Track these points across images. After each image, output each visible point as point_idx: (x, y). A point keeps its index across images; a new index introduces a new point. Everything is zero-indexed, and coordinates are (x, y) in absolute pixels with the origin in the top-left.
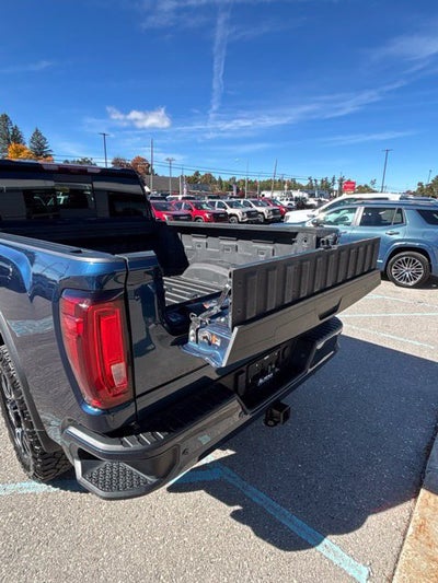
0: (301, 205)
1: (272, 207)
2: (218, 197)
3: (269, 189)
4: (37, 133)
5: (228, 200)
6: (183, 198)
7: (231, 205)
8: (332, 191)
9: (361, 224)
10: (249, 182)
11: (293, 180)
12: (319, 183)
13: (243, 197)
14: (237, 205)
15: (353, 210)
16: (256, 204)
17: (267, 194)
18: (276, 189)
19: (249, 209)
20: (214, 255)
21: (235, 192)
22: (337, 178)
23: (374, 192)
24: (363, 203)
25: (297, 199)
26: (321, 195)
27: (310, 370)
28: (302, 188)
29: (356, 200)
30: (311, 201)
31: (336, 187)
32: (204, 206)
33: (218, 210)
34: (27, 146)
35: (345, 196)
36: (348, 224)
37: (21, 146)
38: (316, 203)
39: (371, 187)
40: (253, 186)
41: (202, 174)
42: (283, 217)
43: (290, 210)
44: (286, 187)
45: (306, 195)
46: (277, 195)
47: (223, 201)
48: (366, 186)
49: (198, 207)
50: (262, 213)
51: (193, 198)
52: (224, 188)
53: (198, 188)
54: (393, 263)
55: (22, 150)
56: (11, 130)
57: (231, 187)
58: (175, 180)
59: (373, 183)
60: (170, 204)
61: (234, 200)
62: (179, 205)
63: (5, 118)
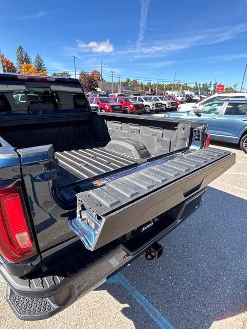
0: (190, 100)
1: (171, 101)
2: (139, 95)
3: (170, 89)
4: (38, 57)
5: (145, 96)
6: (118, 95)
7: (146, 99)
8: (209, 91)
9: (226, 113)
10: (159, 85)
11: (186, 84)
12: (201, 86)
13: (154, 94)
14: (150, 99)
15: (221, 104)
16: (161, 99)
17: (169, 93)
18: (175, 89)
19: (157, 102)
20: (125, 135)
21: (150, 91)
22: (213, 83)
23: (236, 92)
24: (228, 100)
25: (187, 96)
26: (202, 94)
27: (179, 221)
28: (191, 89)
29: (223, 97)
30: (196, 97)
31: (212, 89)
32: (130, 100)
33: (138, 103)
34: (33, 65)
35: (216, 95)
36: (217, 113)
37: (29, 65)
38: (199, 99)
39: (234, 89)
40: (161, 87)
41: (131, 80)
42: (177, 107)
43: (182, 103)
44: (181, 88)
45: (193, 93)
46: (175, 93)
47: (142, 97)
48: (231, 88)
49: (127, 101)
50: (165, 105)
51: (124, 95)
52: (144, 89)
53: (128, 89)
54: (244, 139)
55: (30, 67)
56: (24, 56)
57: (148, 88)
58: (115, 84)
59: (235, 86)
60: (110, 99)
61: (148, 96)
62: (115, 100)
63: (21, 48)
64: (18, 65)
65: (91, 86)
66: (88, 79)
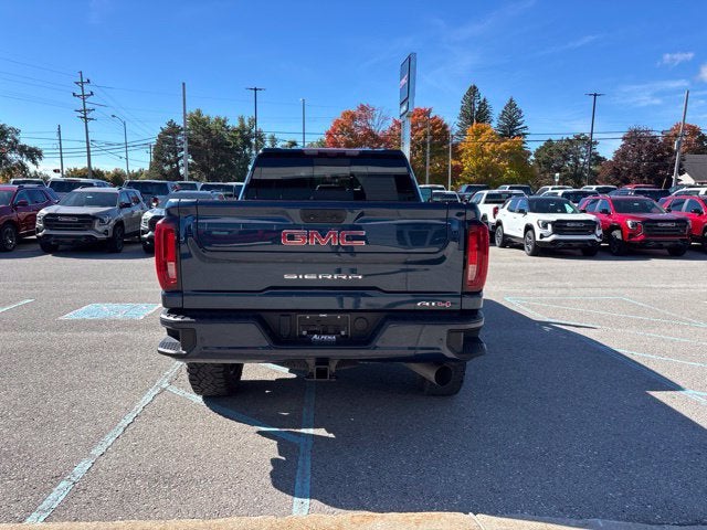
4: (511, 105)
63: (473, 90)
64: (458, 129)
65: (656, 169)
66: (649, 149)
